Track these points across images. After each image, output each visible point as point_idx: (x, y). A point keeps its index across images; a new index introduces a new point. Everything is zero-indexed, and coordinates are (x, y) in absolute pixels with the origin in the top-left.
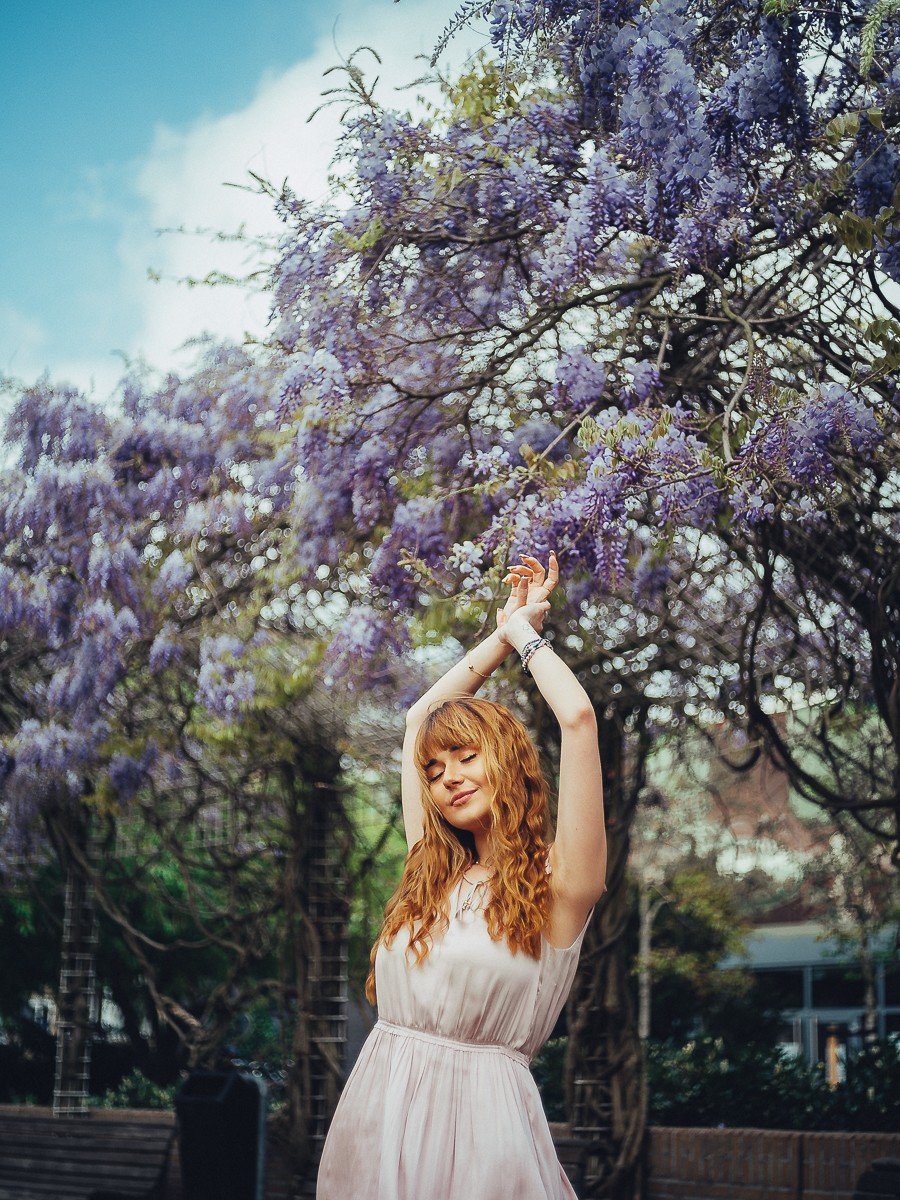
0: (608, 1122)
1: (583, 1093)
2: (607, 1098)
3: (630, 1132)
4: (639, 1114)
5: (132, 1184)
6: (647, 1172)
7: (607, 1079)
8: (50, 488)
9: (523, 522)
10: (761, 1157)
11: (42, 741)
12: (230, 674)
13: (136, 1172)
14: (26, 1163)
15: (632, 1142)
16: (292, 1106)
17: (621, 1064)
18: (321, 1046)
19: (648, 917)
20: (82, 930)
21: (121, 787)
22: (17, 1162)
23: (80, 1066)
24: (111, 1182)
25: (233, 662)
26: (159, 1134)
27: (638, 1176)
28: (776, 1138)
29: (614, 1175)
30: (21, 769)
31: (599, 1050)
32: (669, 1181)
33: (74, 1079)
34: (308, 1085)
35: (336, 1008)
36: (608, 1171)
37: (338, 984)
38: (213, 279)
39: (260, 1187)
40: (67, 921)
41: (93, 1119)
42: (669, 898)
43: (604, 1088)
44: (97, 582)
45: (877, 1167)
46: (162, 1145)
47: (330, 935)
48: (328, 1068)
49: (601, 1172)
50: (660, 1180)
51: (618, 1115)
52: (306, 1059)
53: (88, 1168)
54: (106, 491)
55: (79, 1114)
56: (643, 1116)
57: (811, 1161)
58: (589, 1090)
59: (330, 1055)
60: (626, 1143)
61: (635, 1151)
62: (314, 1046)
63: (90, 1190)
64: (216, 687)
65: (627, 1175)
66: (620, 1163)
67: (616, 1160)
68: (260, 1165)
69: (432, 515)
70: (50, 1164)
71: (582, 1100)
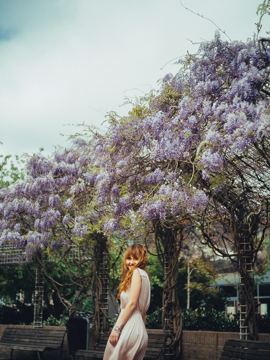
0: (172, 329)
1: (166, 322)
2: (172, 324)
3: (178, 332)
4: (180, 328)
5: (55, 345)
6: (182, 342)
7: (172, 319)
8: (39, 183)
9: (145, 210)
10: (208, 338)
11: (34, 236)
12: (82, 225)
13: (56, 342)
14: (27, 340)
15: (178, 334)
16: (95, 325)
17: (176, 315)
18: (102, 310)
19: (189, 273)
20: (40, 280)
21: (54, 249)
22: (25, 340)
23: (40, 315)
24: (49, 345)
25: (83, 223)
26: (61, 332)
27: (180, 343)
28: (212, 333)
29: (174, 342)
30: (29, 244)
31: (170, 312)
32: (187, 344)
33: (38, 318)
34: (99, 320)
35: (106, 301)
36: (172, 341)
37: (107, 295)
38: (77, 135)
39: (87, 346)
40: (36, 278)
41: (43, 329)
42: (195, 268)
43: (172, 321)
44: (51, 205)
45: (229, 340)
46: (62, 335)
47: (104, 282)
48: (104, 316)
49: (171, 341)
50: (185, 343)
51: (175, 328)
52: (99, 314)
53: (43, 341)
54: (52, 183)
55: (40, 327)
56: (181, 328)
57: (219, 339)
58: (168, 322)
59: (105, 312)
60: (177, 335)
61: (179, 337)
62: (100, 310)
63: (45, 347)
64: (79, 229)
65: (177, 342)
66: (175, 339)
67: (174, 339)
68: (87, 340)
69: (128, 200)
70: (33, 340)
71: (166, 324)
